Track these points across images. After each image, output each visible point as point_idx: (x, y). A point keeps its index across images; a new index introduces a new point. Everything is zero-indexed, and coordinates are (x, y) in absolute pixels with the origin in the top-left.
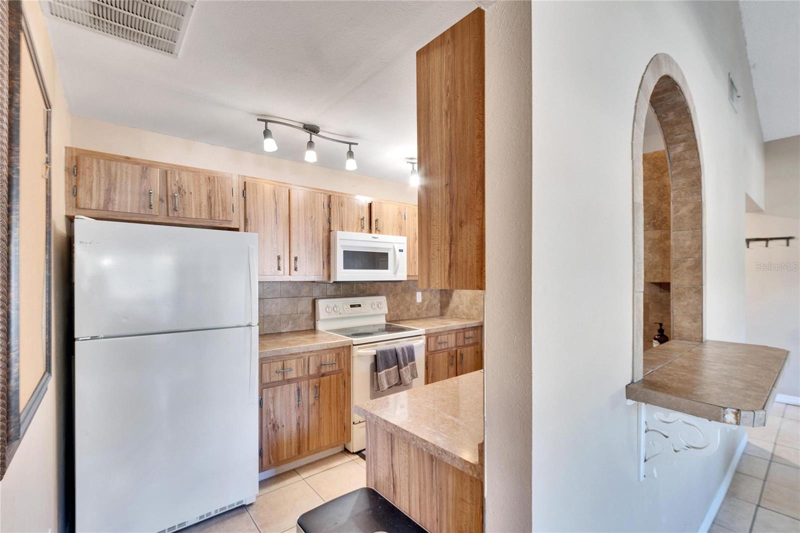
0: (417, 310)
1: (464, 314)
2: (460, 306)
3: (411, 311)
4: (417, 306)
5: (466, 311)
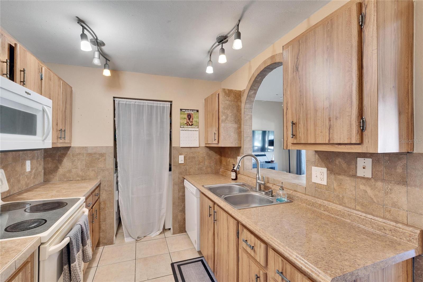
0: (26, 180)
1: (78, 176)
2: (73, 170)
3: (21, 183)
4: (26, 176)
5: (81, 173)
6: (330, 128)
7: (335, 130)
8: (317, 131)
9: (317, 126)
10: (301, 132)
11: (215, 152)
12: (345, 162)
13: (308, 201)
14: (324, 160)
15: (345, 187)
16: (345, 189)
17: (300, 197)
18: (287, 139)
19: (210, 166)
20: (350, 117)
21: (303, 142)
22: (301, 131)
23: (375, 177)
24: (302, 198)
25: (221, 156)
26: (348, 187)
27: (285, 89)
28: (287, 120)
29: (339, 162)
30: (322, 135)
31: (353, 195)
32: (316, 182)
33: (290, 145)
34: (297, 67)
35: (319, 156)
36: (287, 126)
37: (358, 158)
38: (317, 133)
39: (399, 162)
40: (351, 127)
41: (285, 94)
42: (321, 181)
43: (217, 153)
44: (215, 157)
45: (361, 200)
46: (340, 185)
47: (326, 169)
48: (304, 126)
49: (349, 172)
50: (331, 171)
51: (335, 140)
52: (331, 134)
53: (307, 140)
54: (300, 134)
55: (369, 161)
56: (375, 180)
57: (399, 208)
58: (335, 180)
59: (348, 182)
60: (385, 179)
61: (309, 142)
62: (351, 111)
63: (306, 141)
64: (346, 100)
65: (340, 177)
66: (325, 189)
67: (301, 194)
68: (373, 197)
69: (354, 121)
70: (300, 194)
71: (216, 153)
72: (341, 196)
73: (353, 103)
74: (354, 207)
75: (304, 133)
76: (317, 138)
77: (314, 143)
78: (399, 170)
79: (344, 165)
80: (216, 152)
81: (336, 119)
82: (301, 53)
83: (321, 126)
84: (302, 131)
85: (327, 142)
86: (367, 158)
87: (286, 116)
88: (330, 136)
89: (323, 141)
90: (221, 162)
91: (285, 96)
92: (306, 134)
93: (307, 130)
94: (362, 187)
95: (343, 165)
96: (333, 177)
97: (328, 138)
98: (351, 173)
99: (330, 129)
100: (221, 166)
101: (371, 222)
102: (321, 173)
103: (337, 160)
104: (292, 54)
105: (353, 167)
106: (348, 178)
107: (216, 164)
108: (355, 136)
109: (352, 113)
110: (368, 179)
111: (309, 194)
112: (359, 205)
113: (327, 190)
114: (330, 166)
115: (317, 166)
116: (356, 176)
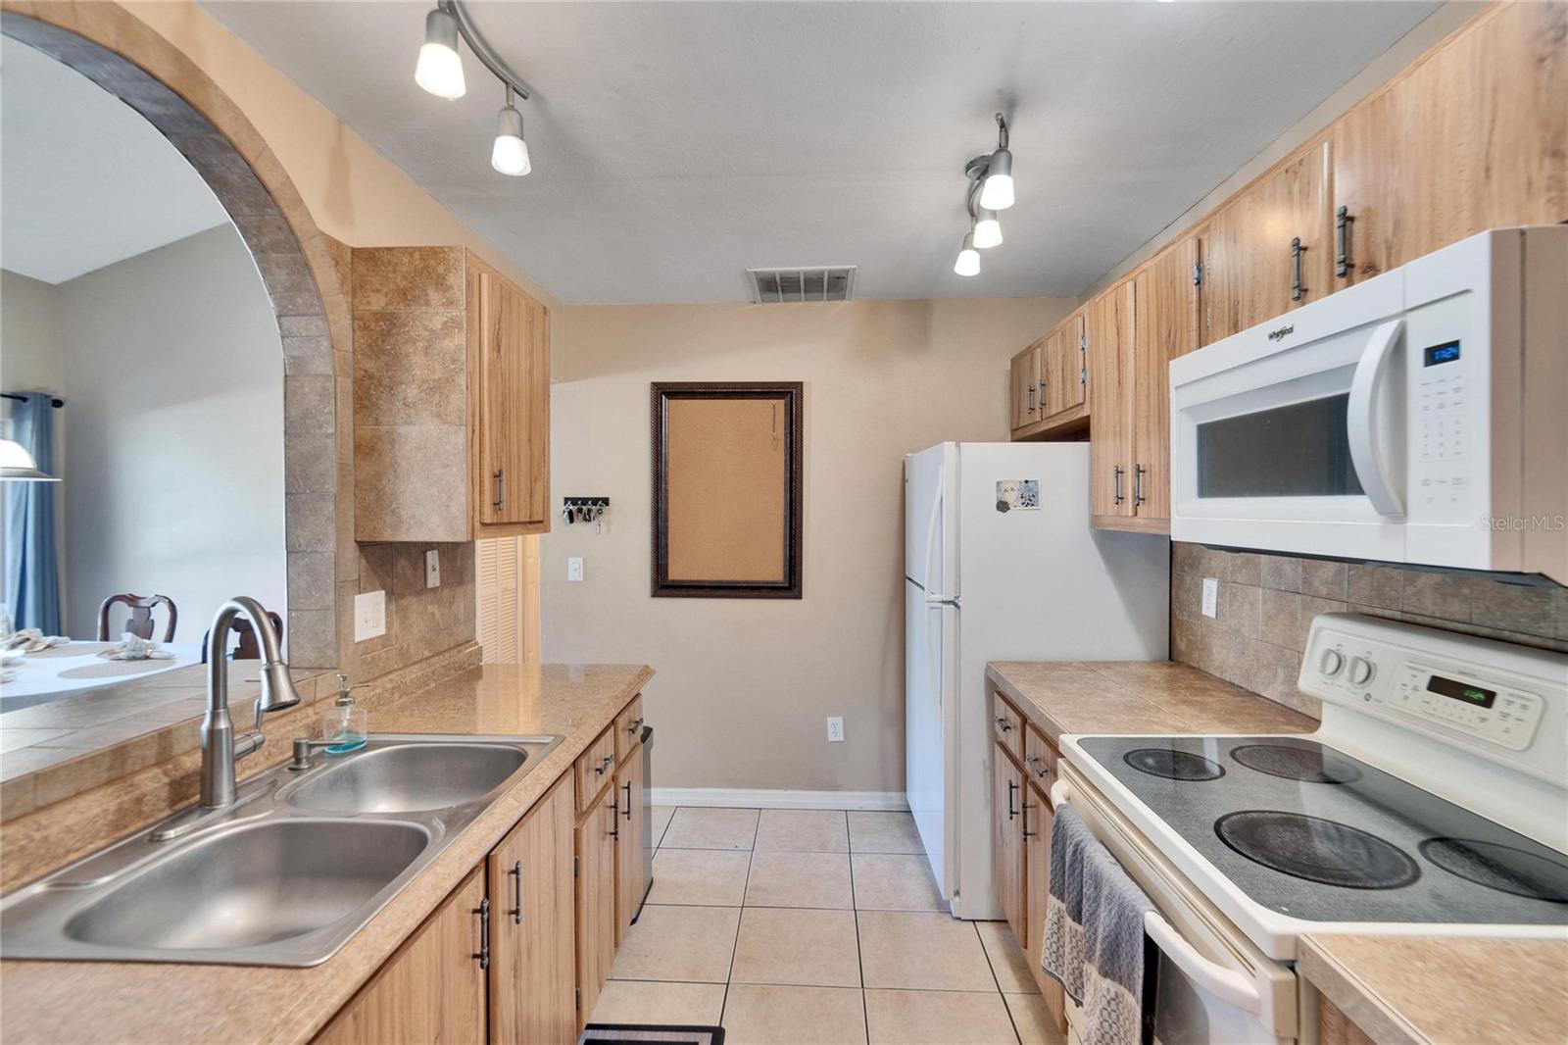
12: (410, 567)
14: (378, 571)
15: (410, 623)
16: (411, 626)
23: (442, 584)
26: (414, 620)
29: (402, 567)
31: (421, 632)
32: (362, 639)
35: (367, 560)
37: (427, 553)
42: (378, 628)
45: (429, 636)
46: (404, 622)
47: (383, 592)
49: (416, 584)
50: (391, 595)
56: (442, 588)
58: (398, 613)
59: (415, 609)
65: (404, 602)
68: (440, 621)
72: (405, 646)
74: (422, 656)
79: (409, 573)
94: (430, 610)
95: (407, 571)
96: (394, 606)
98: (419, 587)
102: (377, 604)
105: (420, 572)
106: (414, 600)
110: (438, 589)
112: (427, 646)
114: (388, 581)
115: (366, 591)
116: (424, 590)
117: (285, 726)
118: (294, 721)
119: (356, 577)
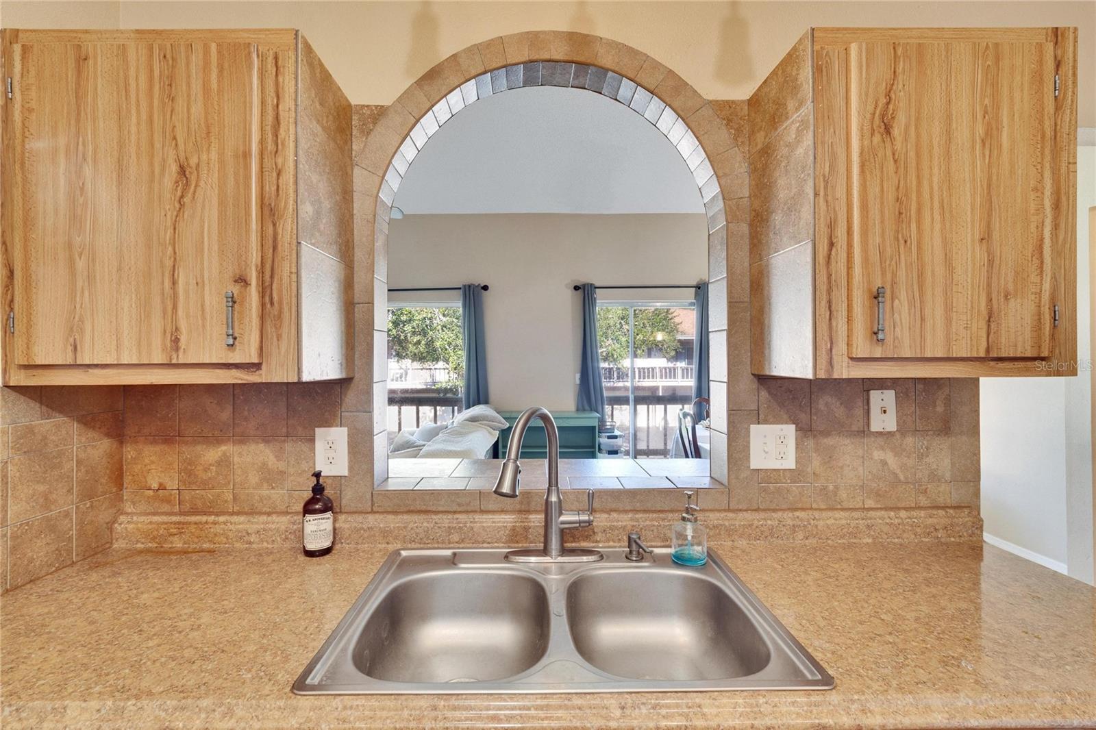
6: (990, 318)
7: (1003, 325)
8: (954, 323)
9: (954, 309)
10: (901, 323)
11: (79, 421)
12: (841, 404)
13: (754, 527)
14: (786, 404)
15: (840, 465)
16: (842, 468)
17: (727, 524)
18: (832, 343)
19: (48, 519)
20: (1037, 296)
21: (908, 355)
22: (901, 320)
23: (902, 429)
24: (733, 525)
25: (121, 443)
26: (848, 463)
27: (824, 176)
28: (830, 283)
29: (827, 404)
30: (969, 336)
31: (859, 477)
32: (762, 468)
33: (845, 364)
34: (885, 121)
35: (770, 393)
36: (829, 302)
37: (872, 392)
38: (954, 330)
39: (940, 393)
40: (1040, 319)
41: (822, 193)
42: (782, 461)
43: (93, 428)
44: (82, 456)
45: (876, 485)
46: (829, 462)
47: (793, 426)
48: (912, 303)
49: (851, 425)
50: (805, 431)
51: (1003, 350)
52: (992, 333)
53: (922, 348)
54: (897, 329)
55: (889, 397)
56: (902, 434)
57: (939, 480)
58: (817, 450)
59: (848, 451)
60: (918, 429)
61: (929, 354)
62: (1041, 284)
63: (918, 351)
64: (1030, 255)
65: (829, 441)
66: (789, 481)
67: (722, 515)
68: (898, 471)
69: (1047, 307)
70: (718, 514)
71: (85, 424)
72: (831, 487)
73: (1045, 266)
74: (860, 505)
75: (910, 329)
76: (954, 343)
77: (945, 356)
78: (940, 409)
79: (839, 412)
80: (87, 421)
81: (1006, 297)
82: (900, 86)
83: (965, 311)
84: (903, 321)
85: (982, 354)
86: (886, 389)
87: (828, 268)
88: (990, 339)
89: (971, 352)
90: (118, 476)
91: (821, 199)
92: (918, 331)
93: (922, 319)
94: (877, 455)
95: (836, 410)
96: (810, 443)
97: (984, 344)
98: (854, 428)
99: (989, 321)
100: (121, 500)
101: (912, 526)
102: (782, 438)
103: (821, 401)
104: (868, 73)
105: (859, 412)
106: (847, 441)
107: (88, 493)
108: (1047, 342)
109: (1043, 289)
110: (890, 434)
111: (740, 507)
112: (872, 496)
113: (795, 482)
114: (803, 417)
115: (766, 422)
116: (864, 432)
117: (652, 520)
118: (663, 520)
119: (754, 406)
